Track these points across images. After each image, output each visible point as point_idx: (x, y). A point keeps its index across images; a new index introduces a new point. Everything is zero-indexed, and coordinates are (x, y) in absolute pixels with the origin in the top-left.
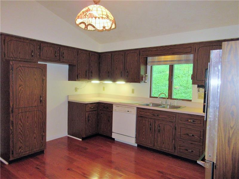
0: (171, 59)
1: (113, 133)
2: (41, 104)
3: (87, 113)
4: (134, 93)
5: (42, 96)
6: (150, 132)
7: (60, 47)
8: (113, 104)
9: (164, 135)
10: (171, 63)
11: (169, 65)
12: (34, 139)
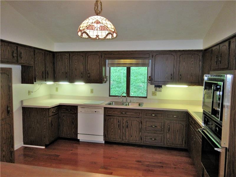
0: (130, 62)
1: (78, 135)
2: (8, 115)
3: (50, 118)
4: (93, 93)
5: (9, 106)
6: (119, 129)
7: (17, 47)
8: (77, 106)
9: (131, 129)
10: (128, 66)
11: (126, 68)
12: (4, 157)
